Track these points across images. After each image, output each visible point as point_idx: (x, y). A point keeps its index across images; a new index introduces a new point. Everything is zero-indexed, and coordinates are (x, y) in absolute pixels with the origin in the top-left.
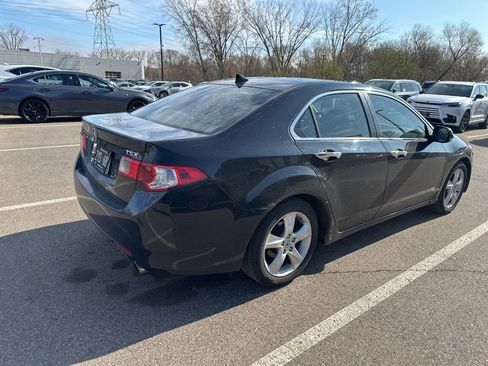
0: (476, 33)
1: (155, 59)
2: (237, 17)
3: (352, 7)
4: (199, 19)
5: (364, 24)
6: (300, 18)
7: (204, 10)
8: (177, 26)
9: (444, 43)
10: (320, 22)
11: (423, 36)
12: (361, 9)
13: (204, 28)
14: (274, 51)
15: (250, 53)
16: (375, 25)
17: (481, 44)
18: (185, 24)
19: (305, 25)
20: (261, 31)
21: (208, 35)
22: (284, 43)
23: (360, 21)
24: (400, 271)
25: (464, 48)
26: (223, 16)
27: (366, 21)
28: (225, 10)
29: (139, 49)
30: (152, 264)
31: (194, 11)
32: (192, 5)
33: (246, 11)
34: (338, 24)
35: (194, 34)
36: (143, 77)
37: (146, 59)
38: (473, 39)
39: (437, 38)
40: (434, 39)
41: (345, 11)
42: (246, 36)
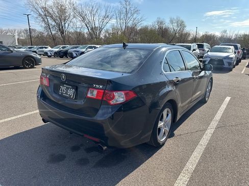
0: (183, 22)
1: (23, 34)
2: (70, 12)
3: (128, 9)
4: (48, 12)
5: (134, 17)
6: (103, 13)
7: (51, 7)
8: (36, 16)
9: (171, 26)
10: (113, 15)
11: (161, 23)
12: (132, 9)
13: (52, 17)
14: (91, 29)
15: (78, 30)
16: (139, 17)
17: (185, 27)
18: (40, 15)
19: (106, 17)
20: (84, 19)
21: (55, 21)
22: (97, 26)
23: (132, 15)
24: (205, 130)
25: (179, 29)
26: (62, 11)
27: (135, 16)
28: (63, 8)
29: (11, 28)
30: (110, 144)
31: (45, 8)
32: (44, 5)
33: (75, 9)
34: (122, 16)
35: (46, 20)
36: (17, 44)
37: (17, 34)
38: (182, 24)
39: (168, 24)
40: (166, 24)
41: (125, 10)
42: (75, 22)
